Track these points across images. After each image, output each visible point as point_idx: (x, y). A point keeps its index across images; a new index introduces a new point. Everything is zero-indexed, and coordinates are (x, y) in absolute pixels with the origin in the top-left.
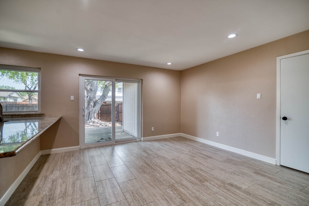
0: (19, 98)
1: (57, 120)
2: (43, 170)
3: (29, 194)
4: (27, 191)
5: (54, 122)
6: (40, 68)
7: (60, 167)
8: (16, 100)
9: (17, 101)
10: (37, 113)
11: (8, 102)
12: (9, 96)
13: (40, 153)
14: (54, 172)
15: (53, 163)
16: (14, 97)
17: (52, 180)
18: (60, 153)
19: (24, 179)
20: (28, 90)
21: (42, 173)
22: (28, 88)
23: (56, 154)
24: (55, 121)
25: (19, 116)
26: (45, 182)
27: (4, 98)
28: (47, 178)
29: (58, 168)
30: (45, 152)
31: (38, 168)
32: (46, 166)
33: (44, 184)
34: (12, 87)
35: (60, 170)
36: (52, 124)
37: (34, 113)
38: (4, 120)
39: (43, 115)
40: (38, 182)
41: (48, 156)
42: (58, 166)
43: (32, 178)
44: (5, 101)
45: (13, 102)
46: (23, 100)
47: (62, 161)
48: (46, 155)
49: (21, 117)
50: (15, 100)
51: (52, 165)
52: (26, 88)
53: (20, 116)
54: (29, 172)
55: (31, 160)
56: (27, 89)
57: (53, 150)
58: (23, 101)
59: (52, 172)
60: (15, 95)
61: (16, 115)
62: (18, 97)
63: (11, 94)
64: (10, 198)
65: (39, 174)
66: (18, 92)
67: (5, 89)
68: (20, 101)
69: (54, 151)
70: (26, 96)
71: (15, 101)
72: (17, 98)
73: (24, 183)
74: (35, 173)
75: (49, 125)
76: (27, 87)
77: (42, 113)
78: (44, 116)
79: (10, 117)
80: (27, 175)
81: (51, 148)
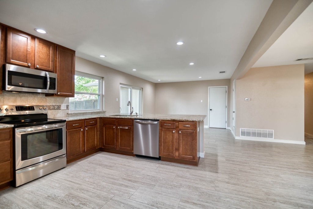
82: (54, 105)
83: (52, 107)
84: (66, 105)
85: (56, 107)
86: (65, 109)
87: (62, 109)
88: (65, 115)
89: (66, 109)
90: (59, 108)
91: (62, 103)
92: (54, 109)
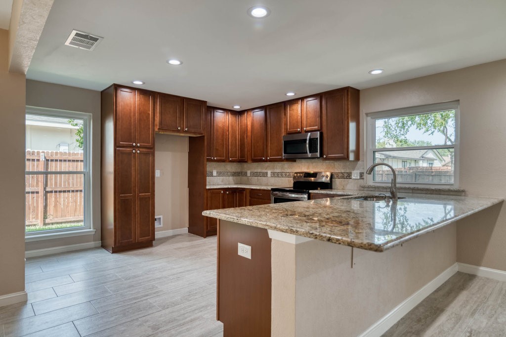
0: (436, 160)
1: (485, 206)
2: (455, 302)
3: (425, 332)
4: (422, 325)
5: (477, 210)
6: (459, 100)
7: (491, 310)
8: (432, 164)
9: (434, 166)
10: (452, 188)
11: (419, 167)
12: (422, 157)
13: (456, 268)
14: (476, 316)
15: (479, 296)
16: (429, 159)
17: (469, 330)
18: (498, 282)
19: (423, 302)
20: (450, 145)
21: (452, 305)
22: (450, 140)
23: (488, 279)
24: (480, 209)
25: (422, 192)
26: (455, 326)
27: (416, 161)
28: (460, 319)
29: (487, 313)
30: (467, 268)
31: (448, 294)
32: (463, 296)
33: (453, 328)
34: (428, 142)
35: (492, 317)
36: (470, 213)
37: (447, 187)
38: (398, 196)
39: (463, 194)
40: (443, 319)
41: (472, 277)
42: (488, 306)
43: (435, 307)
44: (416, 166)
45: (427, 167)
46: (443, 163)
47: (499, 301)
48: (466, 274)
49: (426, 194)
50: (430, 164)
51: (475, 299)
52: (446, 142)
53: (424, 192)
54: (432, 293)
55: (437, 274)
56: (449, 143)
57: (482, 268)
58: (444, 166)
59: (473, 314)
60: (430, 155)
61: (418, 189)
62: (435, 158)
63: (425, 153)
64: (399, 321)
65: (447, 305)
66: (435, 150)
67: (418, 145)
68: (437, 165)
69: (483, 271)
70: (447, 156)
71: (431, 166)
72: (433, 160)
73: (421, 310)
74: (441, 300)
75: (463, 213)
76: (447, 140)
77: (462, 189)
78: (465, 196)
79: (411, 191)
80: (428, 296)
81: (478, 264)
82: (343, 171)
83: (340, 175)
84: (359, 172)
85: (346, 175)
86: (357, 178)
87: (353, 177)
88: (357, 187)
89: (359, 177)
90: (349, 176)
91: (354, 169)
92: (343, 177)
